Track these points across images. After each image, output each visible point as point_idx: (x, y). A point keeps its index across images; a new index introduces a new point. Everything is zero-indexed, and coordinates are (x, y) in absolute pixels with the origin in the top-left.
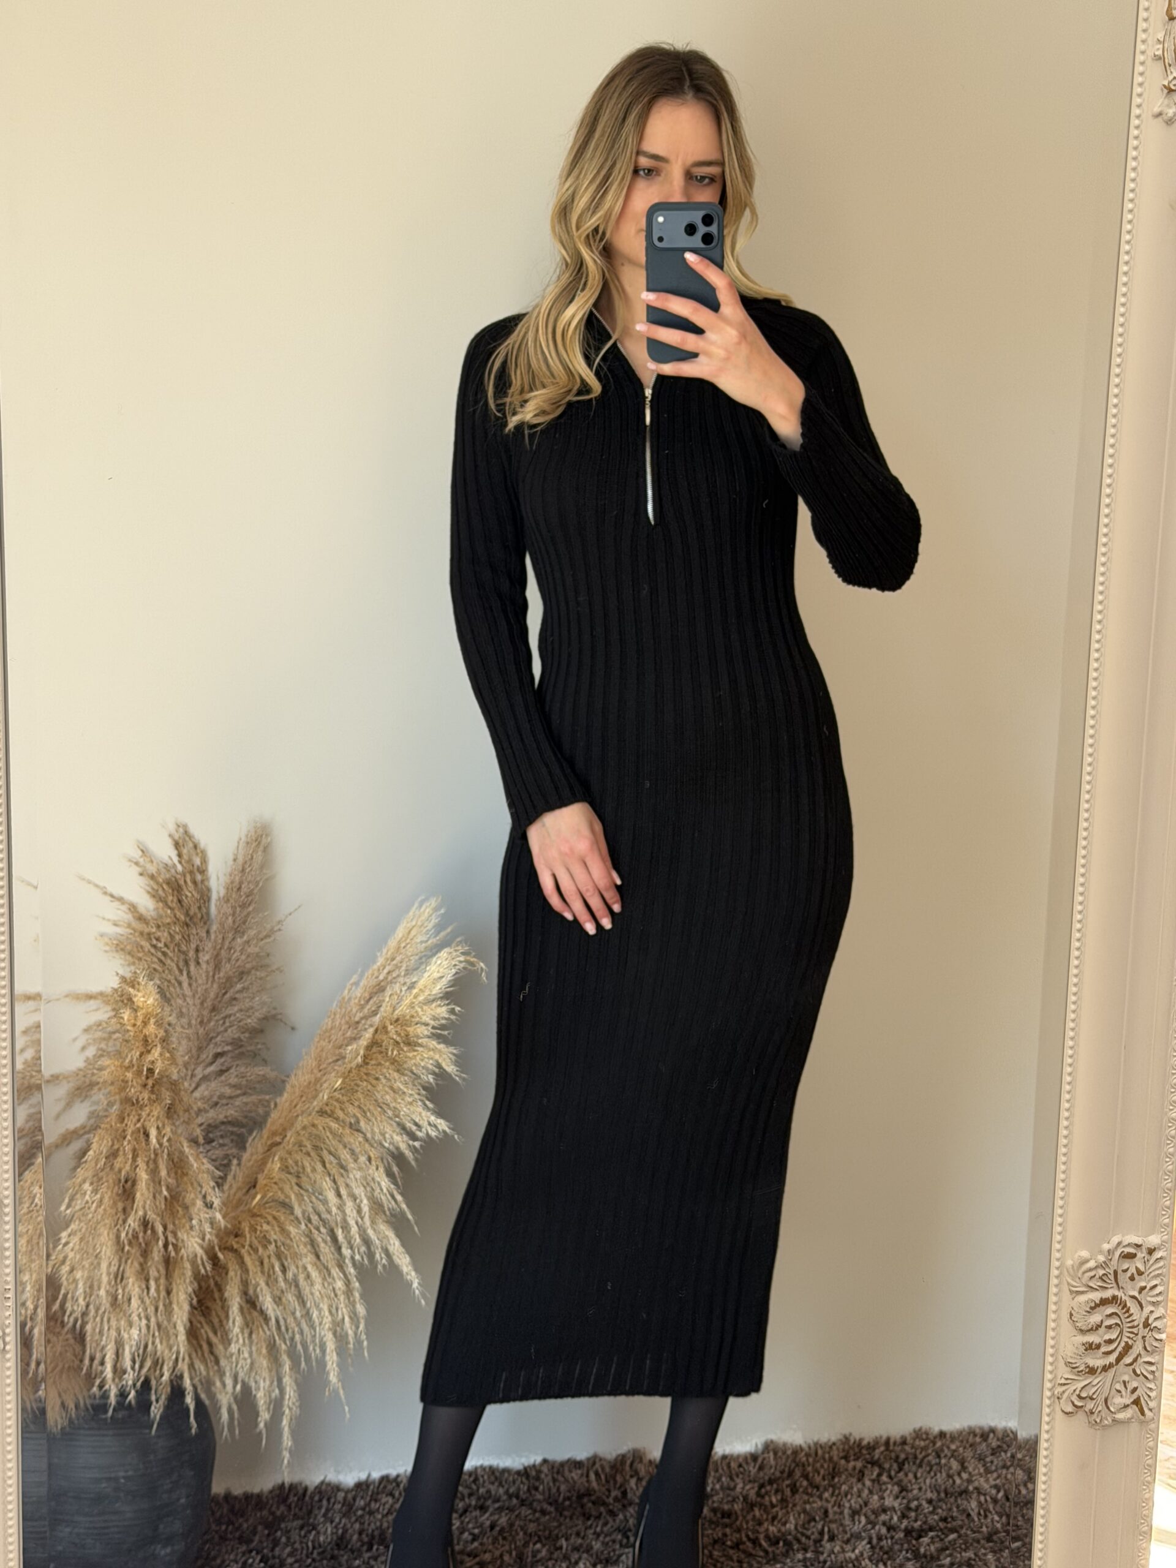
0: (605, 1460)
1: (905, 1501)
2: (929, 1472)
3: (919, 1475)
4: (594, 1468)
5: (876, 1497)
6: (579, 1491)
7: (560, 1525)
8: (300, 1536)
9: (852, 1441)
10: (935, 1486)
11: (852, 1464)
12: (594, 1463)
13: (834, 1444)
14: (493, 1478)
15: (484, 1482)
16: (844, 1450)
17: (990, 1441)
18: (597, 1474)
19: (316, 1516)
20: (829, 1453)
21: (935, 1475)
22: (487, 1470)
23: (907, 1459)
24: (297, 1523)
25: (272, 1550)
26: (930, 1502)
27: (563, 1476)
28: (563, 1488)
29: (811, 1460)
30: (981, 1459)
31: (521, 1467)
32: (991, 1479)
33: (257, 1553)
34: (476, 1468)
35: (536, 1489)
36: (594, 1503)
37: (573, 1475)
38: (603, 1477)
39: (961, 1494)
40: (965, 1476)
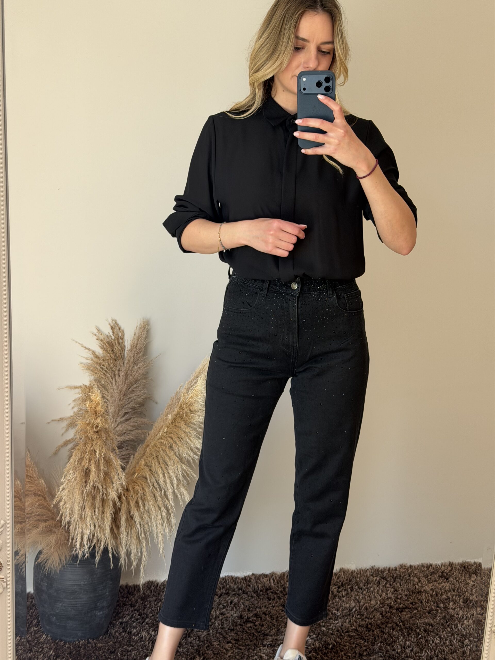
0: (277, 574)
1: (396, 595)
2: (406, 583)
3: (402, 584)
4: (272, 578)
5: (384, 594)
6: (266, 587)
7: (258, 603)
8: (155, 604)
9: (375, 568)
10: (408, 589)
11: (375, 578)
12: (273, 575)
13: (368, 570)
14: (232, 581)
15: (229, 582)
16: (371, 572)
17: (430, 569)
18: (273, 580)
19: (161, 595)
20: (365, 573)
21: (408, 584)
22: (230, 577)
23: (397, 576)
24: (154, 598)
25: (144, 610)
26: (406, 595)
27: (260, 581)
28: (260, 586)
29: (359, 576)
30: (426, 577)
31: (243, 577)
32: (430, 586)
33: (137, 612)
34: (226, 577)
35: (249, 586)
36: (272, 593)
37: (264, 580)
38: (276, 581)
39: (418, 593)
40: (420, 584)
